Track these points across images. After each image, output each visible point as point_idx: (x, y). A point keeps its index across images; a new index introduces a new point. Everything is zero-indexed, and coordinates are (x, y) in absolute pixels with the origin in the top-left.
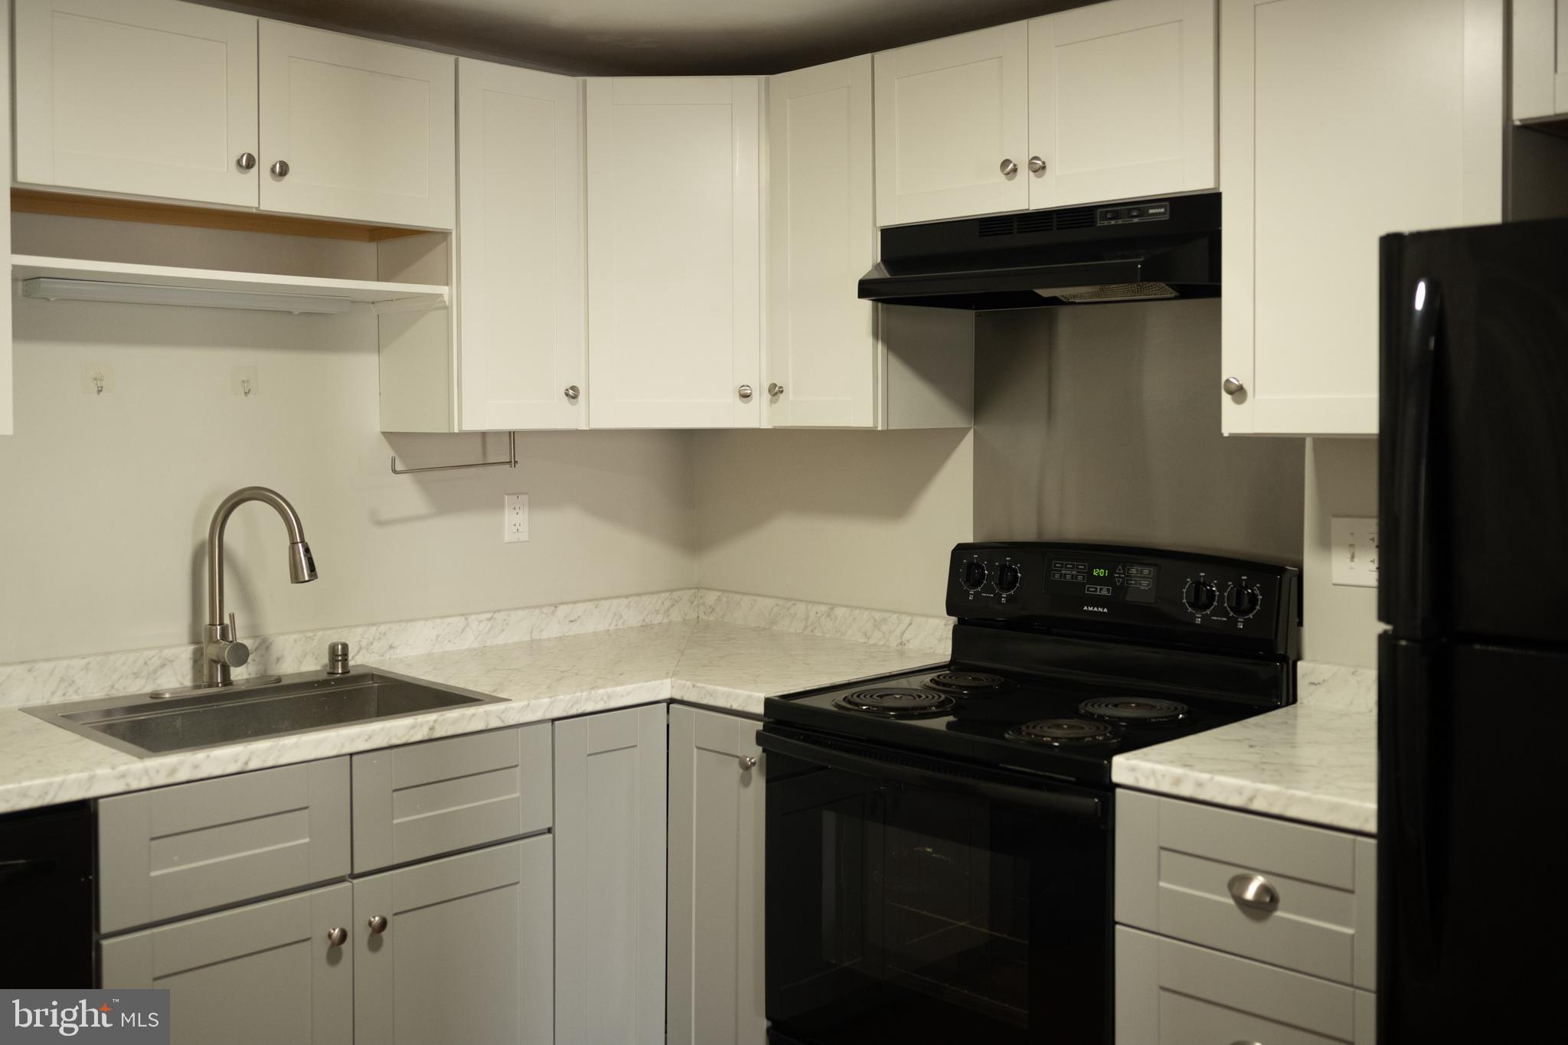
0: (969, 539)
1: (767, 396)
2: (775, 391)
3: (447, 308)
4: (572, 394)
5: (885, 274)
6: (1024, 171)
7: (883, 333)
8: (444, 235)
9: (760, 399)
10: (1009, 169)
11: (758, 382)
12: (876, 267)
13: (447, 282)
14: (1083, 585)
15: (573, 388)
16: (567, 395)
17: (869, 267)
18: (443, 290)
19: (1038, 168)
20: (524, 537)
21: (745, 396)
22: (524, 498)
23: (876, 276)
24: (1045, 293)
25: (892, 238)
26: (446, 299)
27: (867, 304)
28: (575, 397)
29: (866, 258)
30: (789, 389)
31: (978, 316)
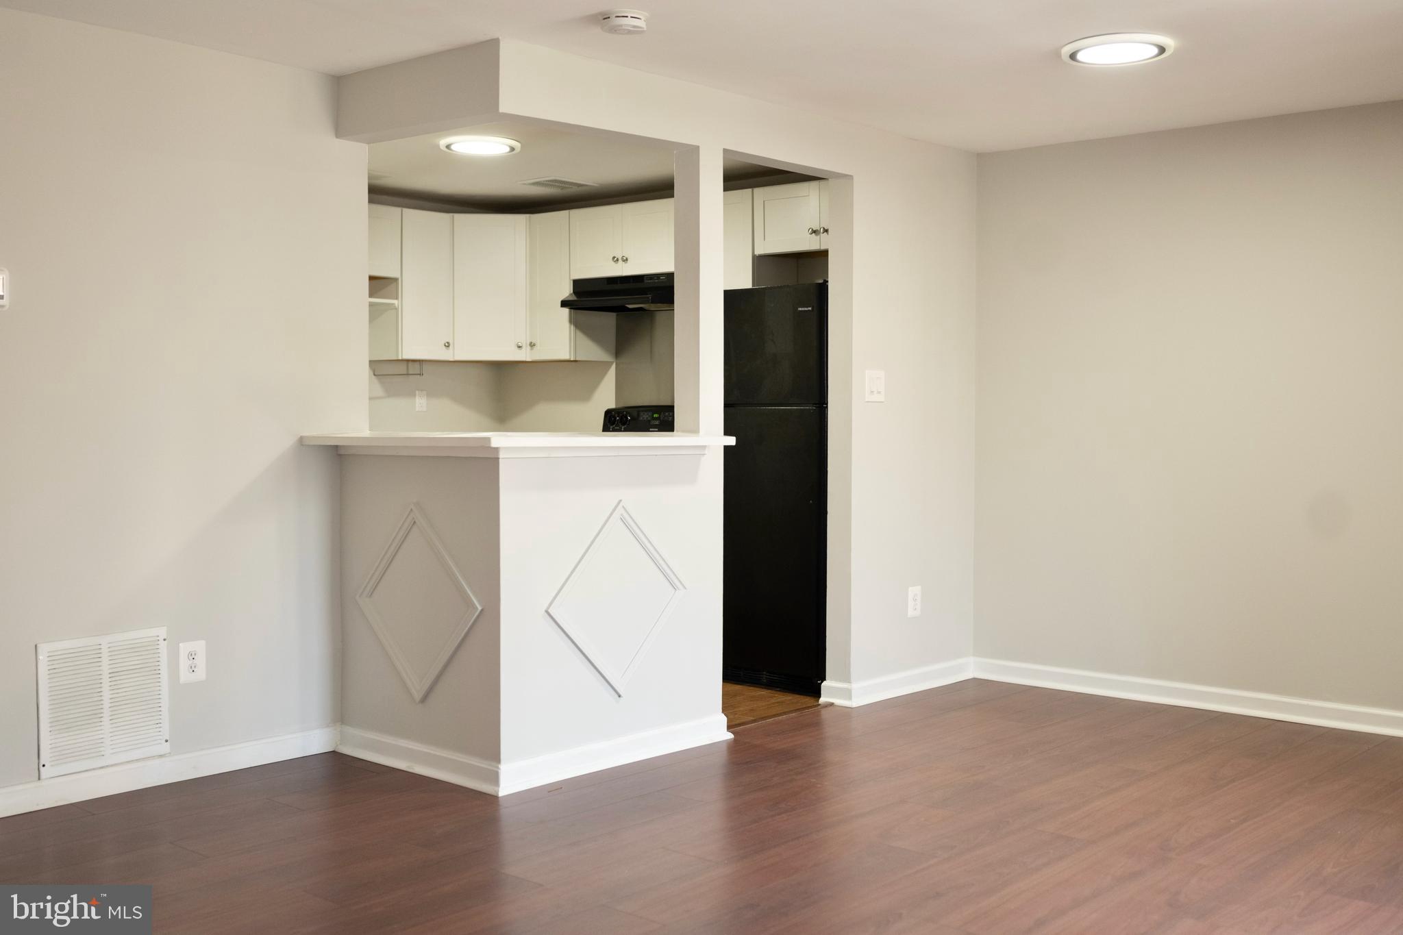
0: (612, 406)
1: (529, 347)
2: (532, 345)
3: (396, 309)
4: (447, 345)
5: (574, 298)
6: (620, 260)
7: (573, 321)
8: (396, 280)
9: (526, 349)
10: (615, 260)
11: (524, 341)
12: (571, 294)
13: (397, 298)
14: (649, 421)
15: (448, 343)
16: (445, 345)
17: (568, 295)
18: (395, 302)
19: (625, 260)
20: (425, 409)
21: (519, 347)
22: (425, 392)
23: (571, 299)
24: (630, 306)
25: (576, 283)
26: (396, 305)
27: (566, 311)
28: (448, 346)
29: (566, 291)
30: (538, 344)
31: (617, 315)
